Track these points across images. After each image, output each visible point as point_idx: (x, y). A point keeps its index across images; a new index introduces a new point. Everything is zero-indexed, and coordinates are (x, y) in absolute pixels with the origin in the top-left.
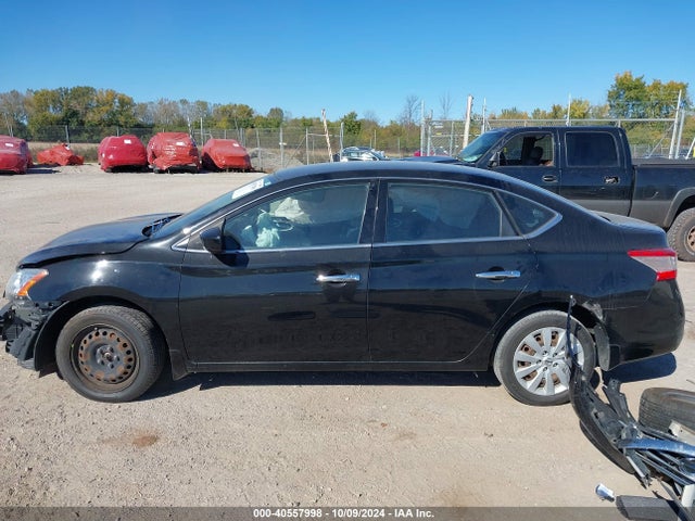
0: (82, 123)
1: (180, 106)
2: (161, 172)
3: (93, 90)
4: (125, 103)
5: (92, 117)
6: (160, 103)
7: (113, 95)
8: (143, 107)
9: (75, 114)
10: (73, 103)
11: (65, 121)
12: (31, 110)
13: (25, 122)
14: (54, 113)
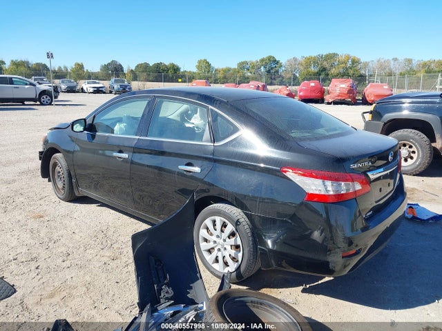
0: (328, 75)
1: (392, 62)
2: (329, 103)
3: (337, 55)
4: (355, 62)
5: (334, 71)
6: (378, 61)
7: (348, 57)
8: (366, 64)
9: (324, 69)
10: (325, 63)
11: (319, 74)
12: (302, 68)
13: (298, 75)
14: (313, 69)
